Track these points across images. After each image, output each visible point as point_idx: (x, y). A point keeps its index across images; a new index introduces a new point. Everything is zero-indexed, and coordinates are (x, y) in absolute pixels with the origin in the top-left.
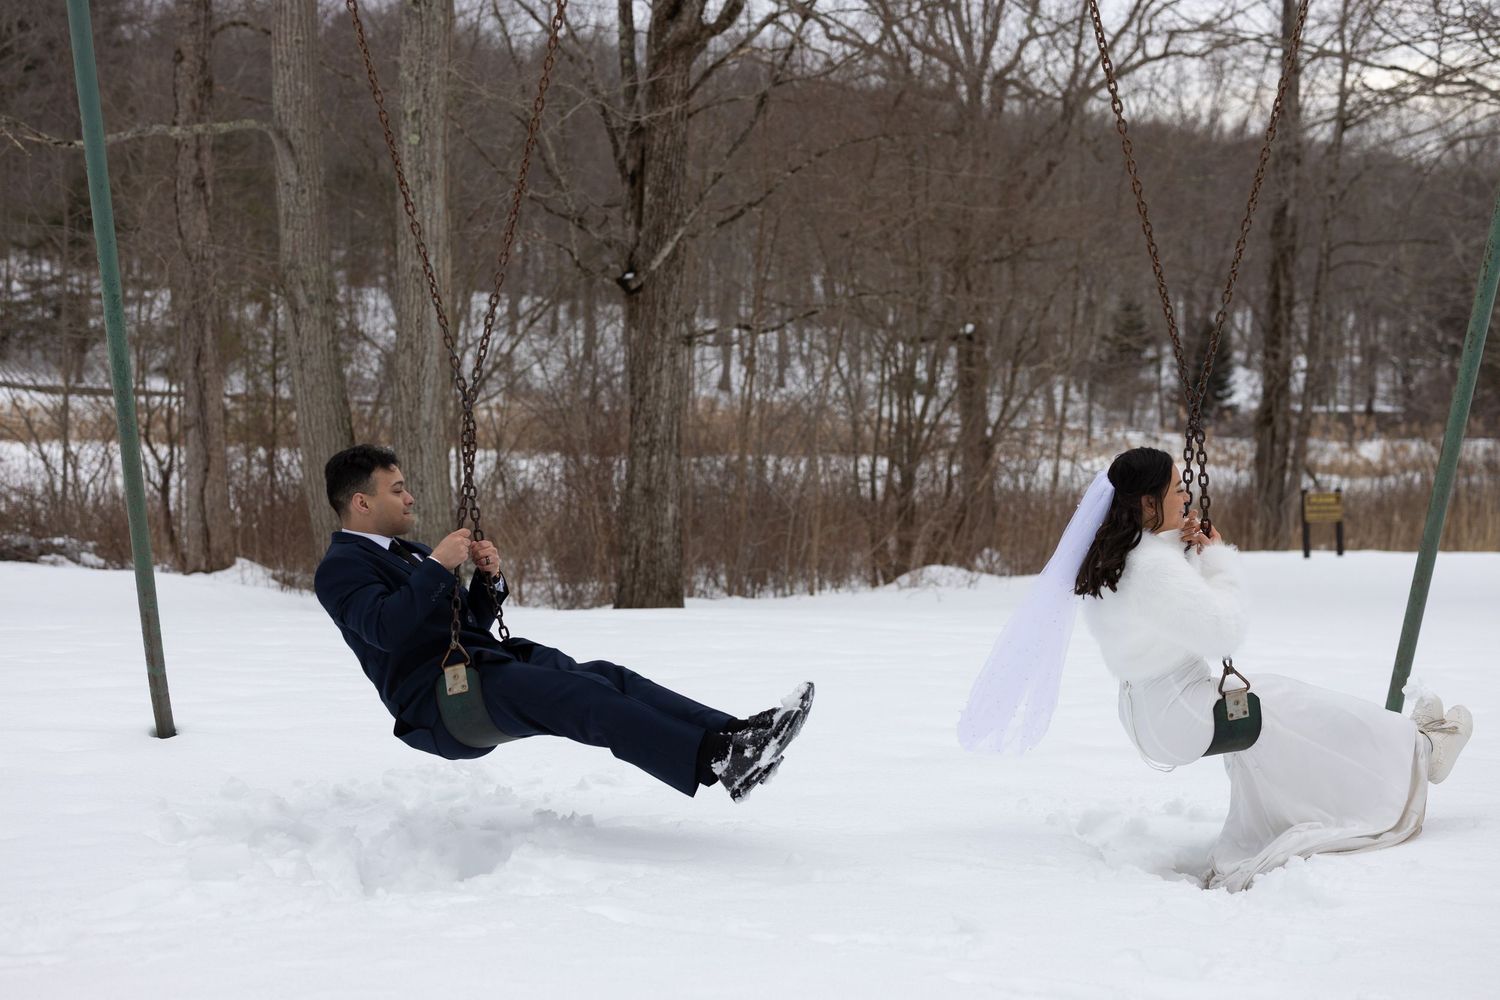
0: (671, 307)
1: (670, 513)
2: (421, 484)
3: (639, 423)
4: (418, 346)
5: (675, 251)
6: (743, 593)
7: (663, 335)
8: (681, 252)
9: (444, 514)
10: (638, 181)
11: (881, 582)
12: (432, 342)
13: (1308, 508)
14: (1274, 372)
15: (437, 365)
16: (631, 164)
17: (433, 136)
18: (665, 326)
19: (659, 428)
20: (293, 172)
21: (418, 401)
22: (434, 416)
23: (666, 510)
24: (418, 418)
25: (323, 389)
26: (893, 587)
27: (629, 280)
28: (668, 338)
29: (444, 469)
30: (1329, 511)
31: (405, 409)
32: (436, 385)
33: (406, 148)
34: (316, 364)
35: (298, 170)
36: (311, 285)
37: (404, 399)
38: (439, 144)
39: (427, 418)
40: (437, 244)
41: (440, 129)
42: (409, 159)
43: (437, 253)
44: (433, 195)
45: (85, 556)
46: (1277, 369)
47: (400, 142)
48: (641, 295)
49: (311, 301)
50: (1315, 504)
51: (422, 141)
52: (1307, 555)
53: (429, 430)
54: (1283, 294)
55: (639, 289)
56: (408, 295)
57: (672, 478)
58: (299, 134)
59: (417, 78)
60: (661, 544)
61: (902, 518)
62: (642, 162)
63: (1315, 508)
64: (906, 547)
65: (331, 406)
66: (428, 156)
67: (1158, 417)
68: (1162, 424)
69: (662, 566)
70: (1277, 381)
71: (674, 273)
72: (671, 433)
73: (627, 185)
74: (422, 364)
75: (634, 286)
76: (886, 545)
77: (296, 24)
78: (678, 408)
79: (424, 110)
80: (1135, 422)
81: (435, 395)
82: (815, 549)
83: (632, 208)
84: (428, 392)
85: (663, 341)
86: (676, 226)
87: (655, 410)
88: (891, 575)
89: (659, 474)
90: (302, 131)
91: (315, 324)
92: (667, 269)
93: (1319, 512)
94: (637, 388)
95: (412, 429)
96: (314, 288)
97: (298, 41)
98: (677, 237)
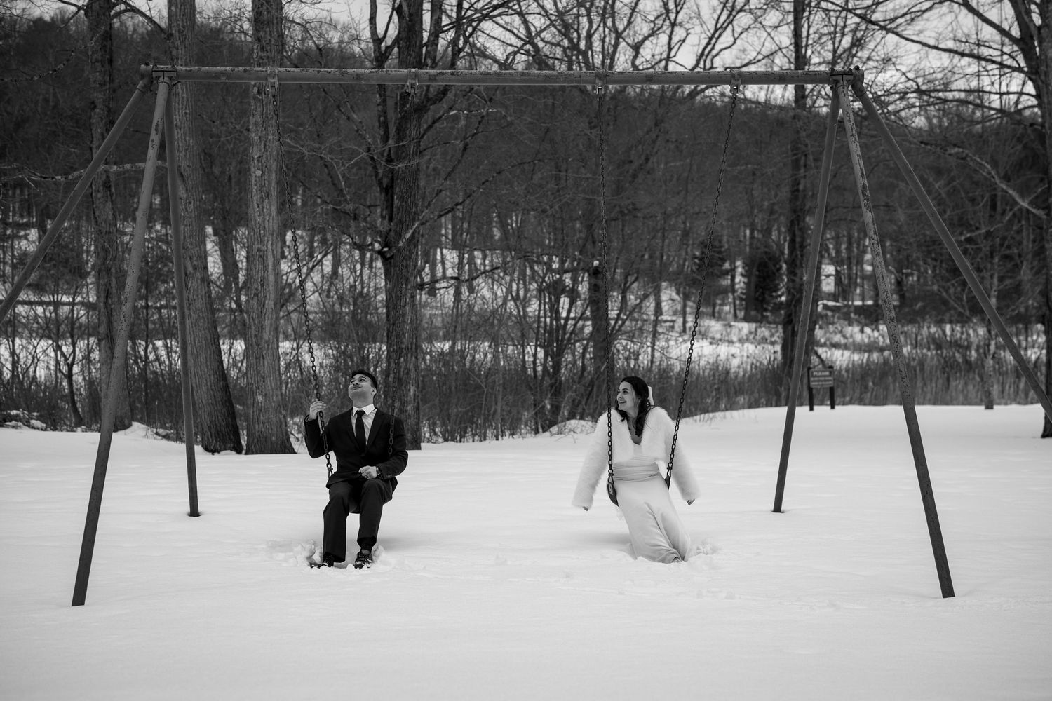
0: (410, 268)
1: (412, 392)
2: (263, 377)
3: (393, 338)
4: (261, 295)
5: (413, 234)
6: (454, 439)
7: (406, 285)
8: (416, 235)
9: (277, 396)
10: (390, 191)
11: (541, 430)
12: (270, 293)
13: (812, 379)
14: (792, 290)
15: (273, 306)
16: (385, 181)
17: (270, 171)
18: (407, 279)
19: (404, 340)
20: (184, 192)
21: (261, 328)
22: (271, 337)
23: (409, 390)
24: (262, 338)
25: (202, 321)
26: (547, 434)
27: (385, 252)
28: (409, 287)
29: (277, 368)
30: (825, 381)
31: (253, 333)
32: (272, 318)
33: (254, 178)
34: (198, 306)
35: (187, 190)
36: (195, 259)
37: (253, 327)
38: (273, 176)
39: (267, 338)
40: (272, 235)
41: (274, 167)
42: (256, 185)
43: (273, 240)
44: (270, 206)
45: (33, 422)
46: (794, 288)
47: (250, 175)
48: (392, 261)
49: (195, 268)
50: (816, 376)
51: (263, 174)
52: (811, 409)
53: (268, 345)
54: (798, 240)
55: (392, 257)
56: (255, 265)
57: (413, 370)
58: (187, 169)
59: (260, 137)
60: (407, 411)
61: (553, 390)
62: (392, 179)
63: (816, 379)
64: (556, 409)
65: (207, 332)
66: (267, 183)
67: (732, 311)
68: (735, 316)
69: (407, 424)
70: (794, 295)
71: (412, 247)
72: (412, 344)
73: (383, 195)
74: (264, 306)
75: (388, 256)
76: (544, 407)
77: (185, 103)
78: (416, 329)
79: (265, 156)
80: (716, 315)
81: (271, 324)
82: (499, 411)
83: (387, 208)
84: (267, 323)
85: (406, 289)
86: (414, 220)
87: (402, 330)
88: (547, 427)
89: (405, 369)
90: (189, 166)
91: (197, 282)
92: (408, 245)
93: (819, 381)
94: (391, 317)
95: (258, 345)
96: (196, 261)
97: (186, 113)
98: (414, 227)
